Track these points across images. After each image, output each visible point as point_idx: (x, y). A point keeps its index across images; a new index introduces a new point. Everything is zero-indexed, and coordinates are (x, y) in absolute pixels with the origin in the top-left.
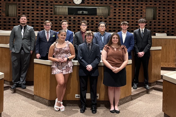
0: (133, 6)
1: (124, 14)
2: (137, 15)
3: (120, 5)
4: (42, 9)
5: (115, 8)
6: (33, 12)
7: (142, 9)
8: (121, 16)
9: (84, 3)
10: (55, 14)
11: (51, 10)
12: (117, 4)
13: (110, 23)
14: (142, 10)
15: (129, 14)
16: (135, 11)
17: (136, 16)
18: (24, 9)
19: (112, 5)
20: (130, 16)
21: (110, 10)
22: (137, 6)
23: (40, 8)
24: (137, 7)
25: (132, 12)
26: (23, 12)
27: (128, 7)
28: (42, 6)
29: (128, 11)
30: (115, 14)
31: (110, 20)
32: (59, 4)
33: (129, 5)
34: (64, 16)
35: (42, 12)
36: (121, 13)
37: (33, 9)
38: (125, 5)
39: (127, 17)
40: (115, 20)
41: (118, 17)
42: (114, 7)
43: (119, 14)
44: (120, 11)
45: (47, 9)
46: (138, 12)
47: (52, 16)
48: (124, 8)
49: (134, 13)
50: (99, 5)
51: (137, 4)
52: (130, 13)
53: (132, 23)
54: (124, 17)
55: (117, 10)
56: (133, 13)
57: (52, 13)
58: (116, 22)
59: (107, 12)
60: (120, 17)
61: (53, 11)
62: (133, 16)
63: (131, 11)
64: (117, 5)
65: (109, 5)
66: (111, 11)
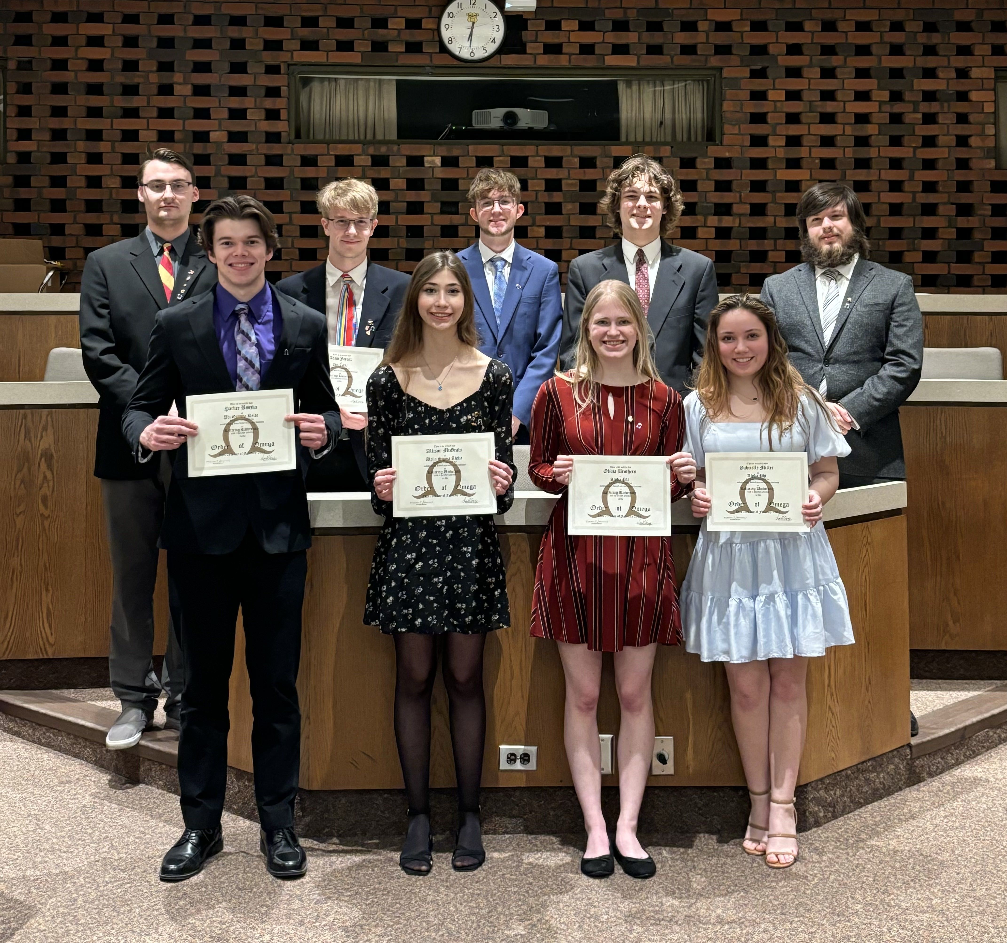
0: (896, 62)
1: (827, 130)
2: (930, 130)
3: (795, 61)
4: (201, 102)
5: (758, 84)
6: (130, 124)
7: (963, 85)
8: (805, 141)
9: (524, 52)
10: (298, 135)
11: (270, 103)
12: (772, 49)
13: (726, 198)
14: (963, 96)
15: (871, 129)
16: (915, 104)
17: (920, 142)
18: (59, 100)
19: (734, 60)
20: (873, 140)
21: (722, 100)
22: (931, 62)
23: (188, 90)
24: (930, 73)
25: (887, 108)
26: (56, 123)
27: (862, 73)
28: (201, 79)
29: (862, 107)
30: (759, 129)
31: (724, 175)
32: (332, 60)
33: (864, 62)
34: (371, 150)
35: (200, 125)
36: (803, 118)
37: (135, 102)
38: (834, 61)
39: (850, 153)
40: (759, 175)
41: (782, 153)
42: (755, 74)
43: (794, 130)
44: (794, 107)
45: (236, 102)
46: (934, 107)
47: (275, 149)
48: (829, 84)
49: (908, 118)
50: (634, 64)
51: (930, 50)
52: (875, 118)
53: (895, 198)
54: (828, 153)
55: (771, 95)
56: (896, 118)
57: (281, 126)
58: (769, 187)
59: (699, 115)
60: (803, 152)
61: (284, 115)
62: (896, 141)
63: (881, 103)
64: (775, 57)
65: (715, 61)
66: (727, 106)
